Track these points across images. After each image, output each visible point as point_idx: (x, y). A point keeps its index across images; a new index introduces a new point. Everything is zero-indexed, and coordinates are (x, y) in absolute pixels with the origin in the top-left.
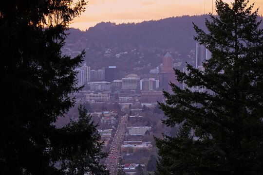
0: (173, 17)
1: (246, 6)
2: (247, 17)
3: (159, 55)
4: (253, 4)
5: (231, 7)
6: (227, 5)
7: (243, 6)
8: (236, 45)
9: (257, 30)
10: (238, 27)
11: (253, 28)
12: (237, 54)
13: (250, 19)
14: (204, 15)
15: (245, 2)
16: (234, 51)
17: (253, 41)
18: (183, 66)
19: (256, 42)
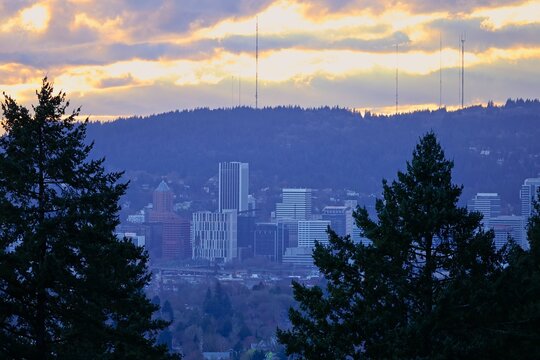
0: (177, 111)
1: (63, 113)
2: (66, 136)
3: (145, 187)
4: (79, 110)
5: (32, 115)
6: (24, 111)
7: (57, 114)
8: (41, 193)
9: (85, 161)
10: (47, 156)
11: (74, 159)
12: (42, 212)
13: (71, 140)
14: (238, 108)
15: (62, 104)
16: (37, 206)
17: (76, 185)
18: (194, 209)
19: (82, 187)
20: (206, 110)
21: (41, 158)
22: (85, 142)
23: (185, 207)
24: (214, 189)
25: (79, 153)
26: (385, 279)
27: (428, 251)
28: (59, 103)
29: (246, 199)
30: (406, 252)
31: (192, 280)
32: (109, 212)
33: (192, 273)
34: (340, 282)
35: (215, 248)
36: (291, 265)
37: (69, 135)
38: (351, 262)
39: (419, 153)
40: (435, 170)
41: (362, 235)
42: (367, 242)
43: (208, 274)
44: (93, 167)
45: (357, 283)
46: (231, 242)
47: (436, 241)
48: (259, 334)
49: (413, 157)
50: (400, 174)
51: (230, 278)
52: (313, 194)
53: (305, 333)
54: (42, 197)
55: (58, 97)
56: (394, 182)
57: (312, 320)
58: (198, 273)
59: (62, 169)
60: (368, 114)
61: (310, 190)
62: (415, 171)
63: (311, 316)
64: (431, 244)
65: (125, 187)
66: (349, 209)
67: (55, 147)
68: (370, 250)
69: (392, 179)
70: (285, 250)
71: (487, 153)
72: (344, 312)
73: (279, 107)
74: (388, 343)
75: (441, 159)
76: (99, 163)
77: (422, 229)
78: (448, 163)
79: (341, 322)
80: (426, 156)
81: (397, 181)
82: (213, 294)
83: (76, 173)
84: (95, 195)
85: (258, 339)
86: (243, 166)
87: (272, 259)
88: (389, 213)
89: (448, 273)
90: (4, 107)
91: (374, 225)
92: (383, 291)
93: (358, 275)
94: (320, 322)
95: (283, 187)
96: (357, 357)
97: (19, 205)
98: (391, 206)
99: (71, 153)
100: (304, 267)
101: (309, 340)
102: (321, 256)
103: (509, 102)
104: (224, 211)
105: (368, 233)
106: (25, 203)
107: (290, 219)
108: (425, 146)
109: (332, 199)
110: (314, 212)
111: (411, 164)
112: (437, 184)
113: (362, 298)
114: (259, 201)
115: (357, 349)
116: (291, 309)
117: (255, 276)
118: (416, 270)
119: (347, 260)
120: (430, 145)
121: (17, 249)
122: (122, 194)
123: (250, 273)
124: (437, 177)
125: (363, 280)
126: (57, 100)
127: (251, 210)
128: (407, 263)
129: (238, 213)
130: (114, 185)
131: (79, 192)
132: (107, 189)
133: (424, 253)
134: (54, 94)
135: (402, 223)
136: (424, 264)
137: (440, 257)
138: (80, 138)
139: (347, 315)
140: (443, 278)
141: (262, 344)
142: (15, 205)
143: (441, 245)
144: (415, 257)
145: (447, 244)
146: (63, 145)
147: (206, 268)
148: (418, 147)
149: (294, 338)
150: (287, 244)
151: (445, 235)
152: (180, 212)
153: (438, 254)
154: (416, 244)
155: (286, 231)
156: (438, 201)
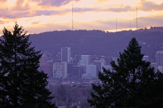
1: (22, 33)
2: (23, 40)
4: (27, 32)
5: (12, 34)
6: (10, 32)
7: (20, 33)
8: (15, 58)
9: (29, 48)
10: (17, 46)
11: (26, 47)
12: (16, 63)
13: (24, 41)
14: (67, 31)
15: (22, 30)
16: (14, 62)
17: (26, 55)
18: (54, 62)
19: (28, 56)
20: (57, 31)
21: (15, 47)
22: (29, 42)
23: (51, 61)
24: (60, 56)
25: (27, 45)
26: (121, 83)
27: (134, 74)
28: (20, 30)
29: (70, 59)
30: (127, 74)
31: (53, 84)
32: (37, 63)
33: (53, 82)
34: (107, 84)
35: (61, 74)
36: (84, 79)
37: (24, 40)
38: (110, 77)
39: (131, 44)
40: (135, 49)
41: (113, 69)
42: (115, 71)
43: (58, 82)
44: (31, 49)
45: (112, 84)
46: (65, 72)
47: (136, 71)
48: (75, 100)
49: (128, 45)
50: (125, 50)
51: (65, 83)
52: (91, 57)
53: (96, 100)
54: (16, 59)
55: (20, 28)
56: (123, 53)
57: (98, 96)
58: (55, 82)
59: (22, 50)
60: (107, 32)
61: (90, 56)
62: (130, 49)
63: (98, 94)
64: (134, 72)
65: (41, 55)
66: (102, 61)
67: (20, 44)
68: (116, 74)
69: (122, 52)
70: (82, 74)
71: (145, 43)
72: (108, 93)
73: (80, 30)
74: (122, 102)
75: (137, 46)
76: (33, 48)
77: (132, 67)
78: (140, 47)
79: (107, 96)
80: (133, 45)
81: (124, 52)
82: (60, 88)
83: (26, 51)
84: (32, 58)
85: (74, 102)
86: (69, 49)
87: (78, 77)
88: (121, 62)
89: (140, 81)
90: (3, 31)
91: (117, 66)
92: (120, 87)
93: (112, 82)
94: (100, 97)
95: (81, 55)
96: (112, 107)
97: (9, 61)
98: (122, 60)
99: (25, 45)
100: (88, 79)
101: (97, 102)
102: (100, 76)
103: (151, 27)
104: (63, 62)
105: (115, 69)
106: (10, 61)
107: (84, 65)
108: (132, 42)
109: (97, 58)
110: (91, 62)
111: (128, 47)
112: (136, 53)
113: (113, 89)
114: (74, 59)
115: (112, 104)
116: (92, 93)
117: (73, 82)
118: (130, 80)
119: (109, 77)
120: (134, 41)
121: (8, 75)
122: (40, 57)
123: (71, 81)
124: (136, 51)
125: (114, 83)
126: (20, 29)
127: (71, 62)
128: (127, 78)
129: (68, 63)
130: (38, 55)
131: (27, 57)
132: (36, 56)
133: (133, 75)
134: (19, 27)
135: (126, 66)
136: (132, 78)
137: (137, 76)
138: (27, 41)
139: (109, 94)
140: (139, 82)
141: (76, 104)
142: (7, 61)
143: (138, 72)
144: (130, 76)
145: (140, 72)
146: (22, 43)
147: (58, 80)
148: (130, 42)
149: (93, 101)
150: (83, 73)
151: (139, 69)
152: (49, 63)
153: (137, 75)
154: (130, 72)
155: (83, 68)
156: (137, 58)
